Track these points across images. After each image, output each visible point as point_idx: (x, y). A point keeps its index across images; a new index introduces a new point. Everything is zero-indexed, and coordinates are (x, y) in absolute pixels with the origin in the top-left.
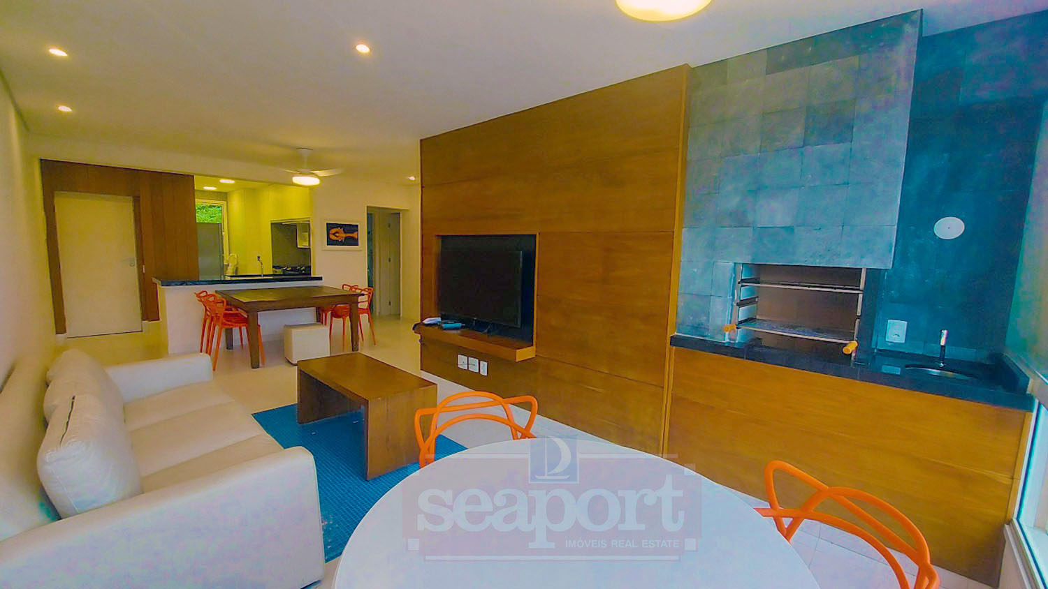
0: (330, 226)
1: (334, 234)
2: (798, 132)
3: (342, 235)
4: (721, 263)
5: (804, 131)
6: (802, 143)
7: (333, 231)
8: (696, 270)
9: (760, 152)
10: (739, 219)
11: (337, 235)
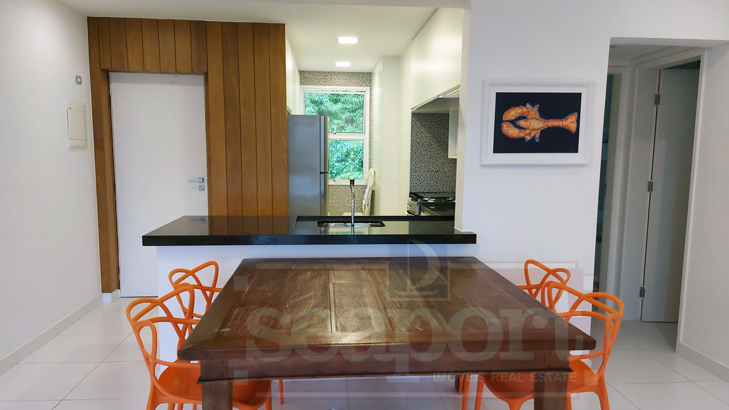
0: (505, 101)
1: (514, 122)
3: (535, 125)
7: (513, 113)
11: (522, 123)
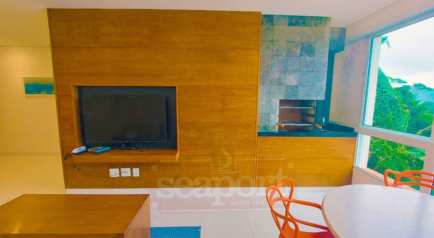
2: (298, 51)
4: (273, 100)
5: (301, 50)
6: (300, 55)
8: (263, 103)
9: (286, 56)
10: (280, 83)
